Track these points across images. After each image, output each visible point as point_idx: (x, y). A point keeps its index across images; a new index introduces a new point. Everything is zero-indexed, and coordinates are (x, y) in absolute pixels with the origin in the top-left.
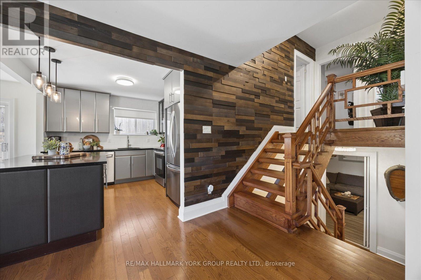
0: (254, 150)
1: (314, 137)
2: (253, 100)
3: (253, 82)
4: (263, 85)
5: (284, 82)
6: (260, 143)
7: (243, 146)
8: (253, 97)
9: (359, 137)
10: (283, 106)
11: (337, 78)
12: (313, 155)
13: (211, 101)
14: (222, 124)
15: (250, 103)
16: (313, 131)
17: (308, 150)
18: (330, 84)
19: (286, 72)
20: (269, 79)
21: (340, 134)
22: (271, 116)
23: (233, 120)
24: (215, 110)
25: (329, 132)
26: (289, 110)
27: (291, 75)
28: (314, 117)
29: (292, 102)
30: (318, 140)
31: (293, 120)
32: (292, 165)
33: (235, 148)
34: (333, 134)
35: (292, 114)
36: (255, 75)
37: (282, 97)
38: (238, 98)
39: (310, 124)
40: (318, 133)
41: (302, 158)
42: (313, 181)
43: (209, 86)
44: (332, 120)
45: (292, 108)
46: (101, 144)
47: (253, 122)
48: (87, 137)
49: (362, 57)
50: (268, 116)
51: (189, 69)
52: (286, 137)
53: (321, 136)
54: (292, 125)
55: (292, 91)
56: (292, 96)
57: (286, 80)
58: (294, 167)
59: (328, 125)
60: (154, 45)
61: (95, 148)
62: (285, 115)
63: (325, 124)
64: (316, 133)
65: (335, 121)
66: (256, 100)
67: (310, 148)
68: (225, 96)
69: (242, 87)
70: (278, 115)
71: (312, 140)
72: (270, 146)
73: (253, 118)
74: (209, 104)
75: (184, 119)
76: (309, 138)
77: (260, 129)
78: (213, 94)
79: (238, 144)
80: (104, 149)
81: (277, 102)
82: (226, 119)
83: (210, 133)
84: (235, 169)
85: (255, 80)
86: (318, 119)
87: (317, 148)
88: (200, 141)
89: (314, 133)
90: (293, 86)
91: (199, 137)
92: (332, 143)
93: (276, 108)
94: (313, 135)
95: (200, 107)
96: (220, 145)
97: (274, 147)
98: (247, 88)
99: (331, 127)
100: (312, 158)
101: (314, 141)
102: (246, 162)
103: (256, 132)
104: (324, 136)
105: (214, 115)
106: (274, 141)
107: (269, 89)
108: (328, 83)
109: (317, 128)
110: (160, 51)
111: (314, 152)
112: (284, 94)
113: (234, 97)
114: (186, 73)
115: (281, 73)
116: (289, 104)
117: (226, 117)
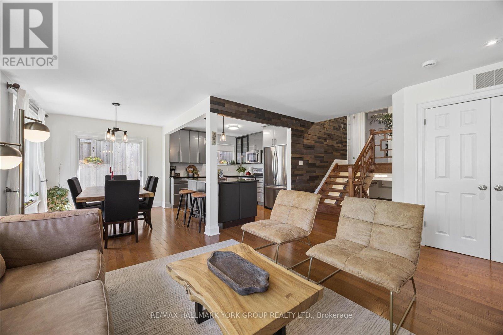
0: (323, 176)
1: (363, 168)
2: (323, 143)
3: (323, 131)
4: (329, 132)
5: (341, 129)
6: (327, 171)
7: (318, 173)
8: (323, 141)
9: (388, 168)
10: (340, 145)
11: (376, 131)
12: (362, 178)
13: (303, 145)
14: (308, 159)
15: (322, 145)
16: (363, 164)
17: (359, 176)
18: (372, 136)
19: (342, 121)
20: (332, 128)
21: (377, 166)
22: (333, 153)
23: (313, 156)
24: (305, 151)
25: (371, 164)
26: (344, 148)
27: (345, 123)
28: (363, 156)
29: (346, 142)
30: (365, 169)
31: (346, 155)
32: (353, 183)
33: (314, 174)
34: (373, 166)
35: (346, 150)
36: (325, 126)
37: (339, 139)
38: (316, 142)
39: (361, 160)
40: (365, 166)
41: (356, 180)
42: (363, 192)
43: (302, 137)
44: (373, 157)
45: (346, 146)
46: (199, 173)
47: (323, 157)
48: (189, 167)
49: (390, 120)
50: (331, 153)
51: (294, 128)
52: (349, 168)
53: (367, 167)
54: (346, 159)
55: (346, 134)
56: (346, 138)
57: (342, 127)
58: (354, 183)
59: (370, 161)
60: (279, 116)
61: (196, 176)
62: (342, 152)
63: (369, 160)
64: (364, 165)
65: (375, 158)
66: (325, 143)
67: (361, 174)
68: (309, 141)
69: (318, 135)
70: (337, 152)
71: (362, 169)
72: (333, 174)
73: (323, 155)
74: (302, 147)
75: (292, 157)
76: (361, 168)
77: (327, 162)
78: (304, 141)
79: (315, 172)
80: (200, 176)
81: (337, 143)
82: (309, 156)
83: (302, 165)
84: (314, 188)
85: (325, 130)
86: (365, 157)
87: (365, 174)
88: (298, 170)
89: (363, 165)
90: (346, 130)
91: (298, 167)
92: (373, 171)
93: (336, 148)
94: (363, 167)
95: (298, 149)
96: (307, 172)
97: (335, 175)
98: (320, 135)
99: (372, 162)
100: (362, 179)
101: (363, 170)
102: (319, 184)
103: (325, 164)
104: (368, 167)
105: (304, 153)
106: (335, 170)
107: (332, 135)
108: (371, 135)
109: (364, 162)
110: (282, 119)
111: (363, 176)
112: (341, 137)
113: (314, 142)
114: (292, 130)
115: (339, 122)
116: (344, 144)
117: (310, 155)
